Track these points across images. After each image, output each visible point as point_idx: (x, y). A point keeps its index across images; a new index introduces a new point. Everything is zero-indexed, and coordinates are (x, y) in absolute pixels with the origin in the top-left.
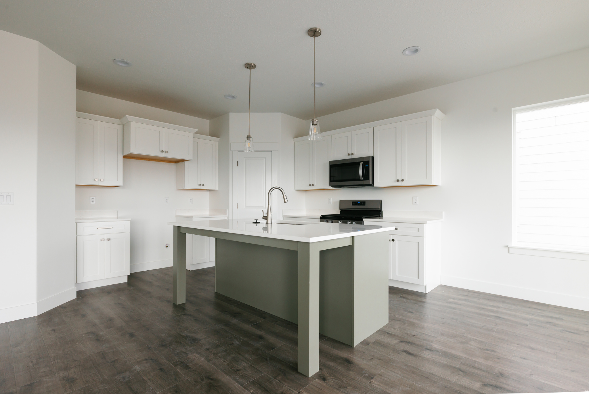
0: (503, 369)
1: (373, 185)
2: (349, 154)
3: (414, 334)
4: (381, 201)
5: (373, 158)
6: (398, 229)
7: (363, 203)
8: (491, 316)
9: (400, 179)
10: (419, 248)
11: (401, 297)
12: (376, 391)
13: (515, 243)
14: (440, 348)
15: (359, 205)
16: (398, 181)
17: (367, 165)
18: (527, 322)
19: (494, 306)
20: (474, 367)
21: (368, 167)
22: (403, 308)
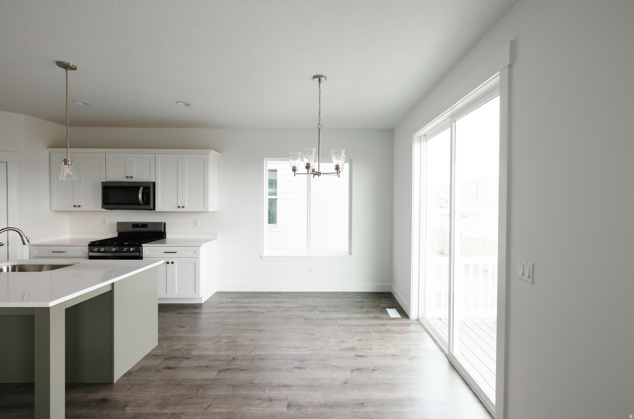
0: (237, 354)
1: (155, 209)
2: (127, 177)
3: (179, 348)
4: (165, 224)
5: (154, 183)
6: (177, 252)
7: (145, 225)
8: (245, 311)
9: (181, 206)
10: (196, 267)
11: (178, 313)
12: (128, 417)
13: (266, 253)
14: (197, 354)
15: (140, 228)
16: (179, 207)
17: (148, 191)
18: (265, 310)
19: (249, 303)
20: (217, 360)
21: (149, 192)
22: (177, 325)
